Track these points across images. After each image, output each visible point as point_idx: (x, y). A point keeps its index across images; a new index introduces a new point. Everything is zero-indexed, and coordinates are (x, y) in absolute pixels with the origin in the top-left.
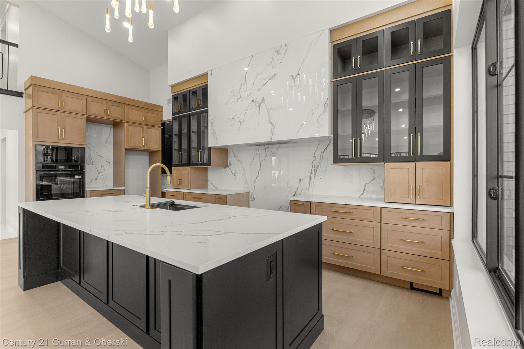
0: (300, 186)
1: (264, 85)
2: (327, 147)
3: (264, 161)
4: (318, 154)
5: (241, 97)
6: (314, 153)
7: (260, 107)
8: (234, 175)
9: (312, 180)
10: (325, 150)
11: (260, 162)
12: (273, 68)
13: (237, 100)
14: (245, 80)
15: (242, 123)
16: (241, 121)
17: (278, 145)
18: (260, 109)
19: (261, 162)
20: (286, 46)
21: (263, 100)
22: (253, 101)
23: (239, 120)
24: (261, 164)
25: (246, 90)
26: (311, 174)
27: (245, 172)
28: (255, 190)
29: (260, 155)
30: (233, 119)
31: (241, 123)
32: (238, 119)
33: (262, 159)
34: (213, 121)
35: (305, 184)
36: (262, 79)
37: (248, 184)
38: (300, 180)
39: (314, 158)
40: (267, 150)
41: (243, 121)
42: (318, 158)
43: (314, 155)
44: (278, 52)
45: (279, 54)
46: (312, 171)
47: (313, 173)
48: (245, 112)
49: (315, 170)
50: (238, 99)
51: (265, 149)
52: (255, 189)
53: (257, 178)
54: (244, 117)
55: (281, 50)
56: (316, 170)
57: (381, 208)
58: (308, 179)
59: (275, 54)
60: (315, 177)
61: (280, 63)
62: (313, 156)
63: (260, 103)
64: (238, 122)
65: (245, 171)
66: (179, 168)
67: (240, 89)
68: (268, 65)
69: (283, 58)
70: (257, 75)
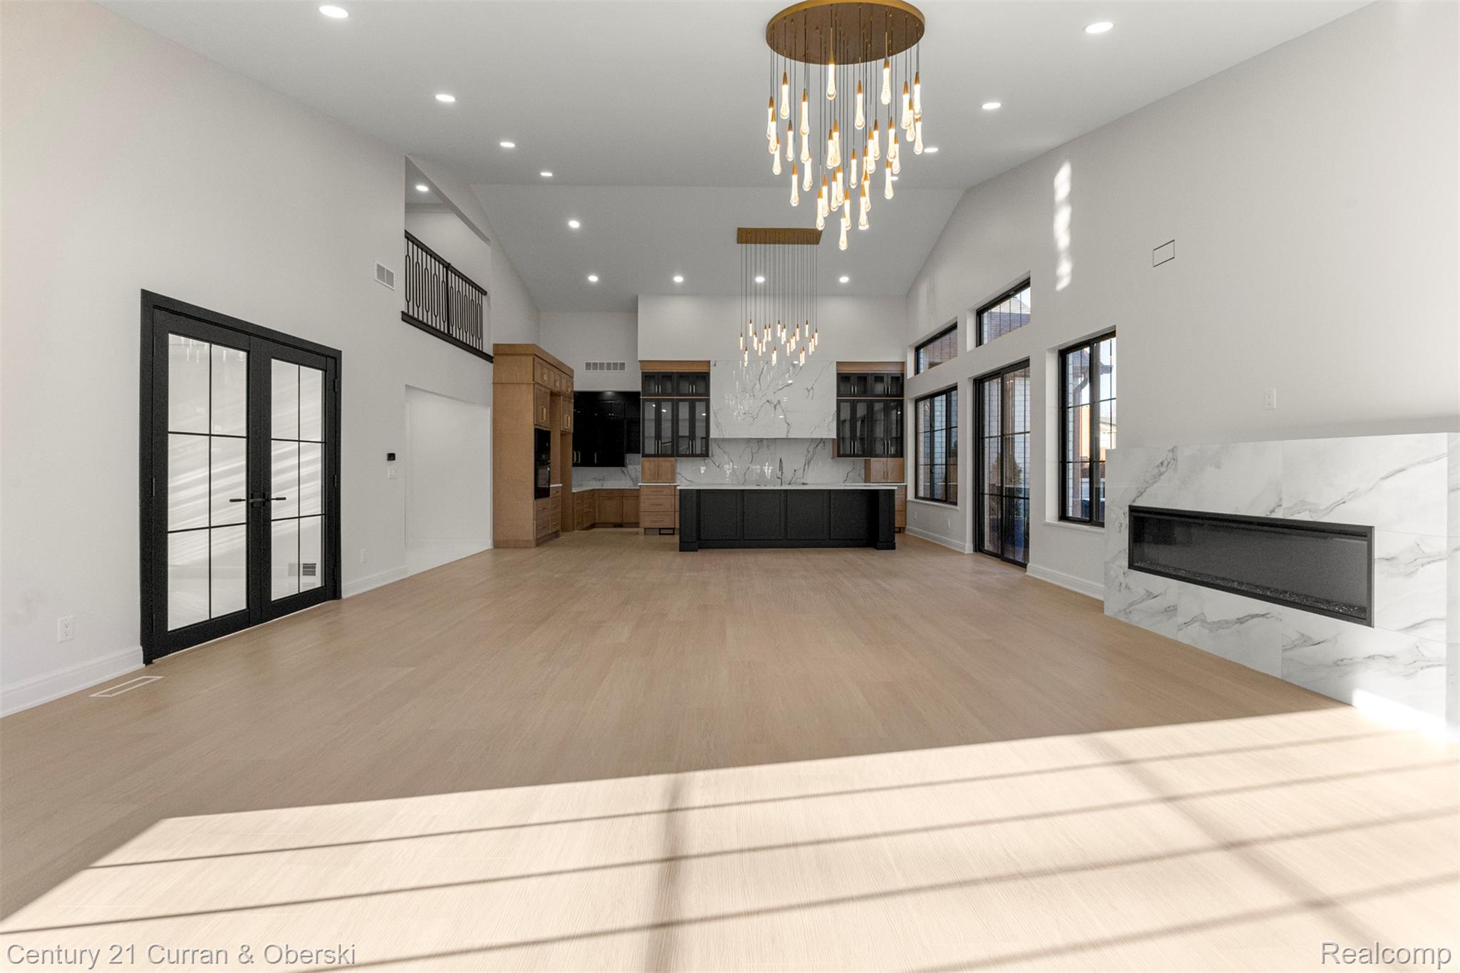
0: (795, 476)
1: (780, 390)
2: (819, 444)
3: (756, 454)
4: (811, 449)
5: (754, 395)
8: (719, 465)
9: (806, 470)
10: (817, 446)
12: (789, 377)
13: (749, 397)
14: (759, 381)
16: (755, 417)
18: (775, 409)
21: (779, 402)
22: (768, 401)
24: (752, 455)
25: (761, 389)
26: (805, 465)
27: (733, 464)
30: (744, 414)
32: (750, 415)
33: (754, 451)
34: (718, 412)
35: (800, 473)
36: (778, 384)
38: (795, 471)
39: (808, 452)
42: (811, 451)
45: (794, 367)
46: (806, 463)
48: (759, 410)
51: (758, 445)
53: (747, 469)
54: (757, 414)
55: (797, 365)
56: (809, 463)
58: (802, 470)
60: (808, 468)
61: (796, 375)
63: (775, 403)
64: (751, 418)
66: (656, 459)
67: (753, 388)
68: (784, 373)
69: (799, 372)
70: (772, 380)
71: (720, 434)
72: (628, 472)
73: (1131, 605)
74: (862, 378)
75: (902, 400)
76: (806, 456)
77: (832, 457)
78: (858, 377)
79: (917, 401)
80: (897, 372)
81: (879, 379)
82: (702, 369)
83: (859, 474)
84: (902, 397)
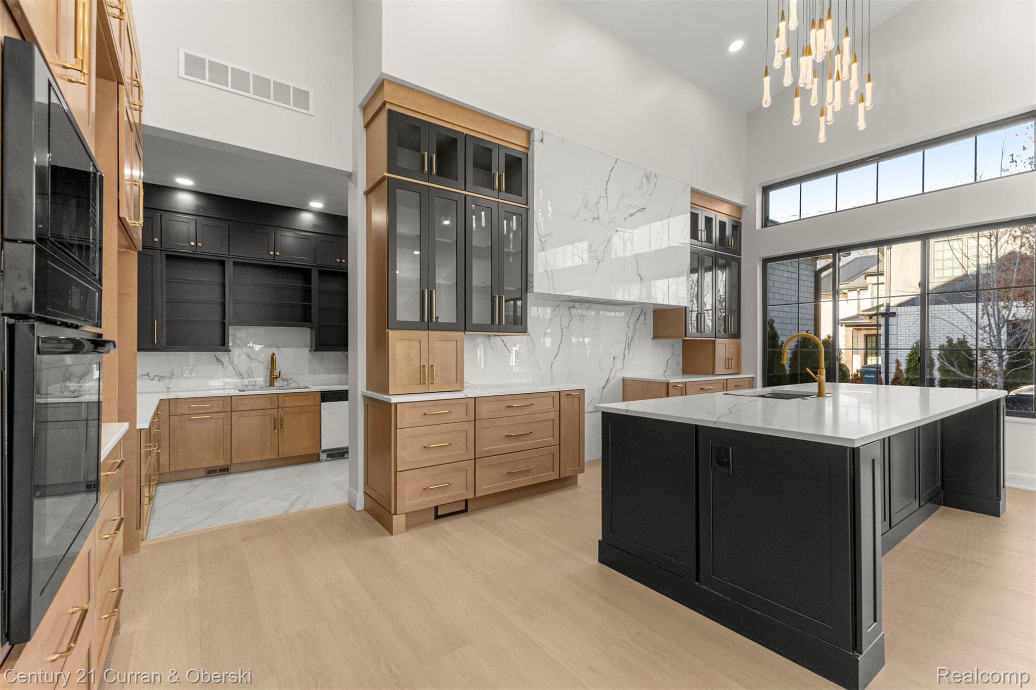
0: (614, 367)
1: (632, 215)
2: (639, 316)
3: (568, 328)
5: (599, 218)
6: (628, 323)
9: (626, 357)
10: (638, 320)
11: (562, 329)
12: (642, 197)
13: (592, 220)
14: (606, 193)
15: (601, 263)
16: (600, 259)
17: (588, 305)
19: (564, 330)
20: (655, 176)
23: (595, 256)
24: (562, 332)
25: (607, 210)
26: (625, 349)
27: (535, 347)
29: (561, 317)
30: (586, 250)
31: (599, 262)
33: (565, 324)
34: (546, 240)
35: (620, 363)
36: (629, 205)
37: (539, 369)
38: (614, 358)
39: (628, 329)
40: (572, 310)
41: (602, 260)
42: (632, 328)
43: (628, 324)
44: (647, 178)
45: (648, 180)
46: (625, 346)
47: (627, 348)
48: (606, 247)
49: (629, 344)
50: (594, 219)
51: (569, 308)
52: (552, 377)
53: (555, 356)
54: (603, 253)
55: (651, 179)
57: (727, 380)
58: (622, 357)
59: (645, 180)
60: (629, 354)
61: (650, 195)
63: (626, 239)
64: (595, 259)
65: (534, 344)
66: (423, 334)
67: (598, 203)
68: (636, 188)
69: (653, 190)
70: (622, 195)
71: (549, 286)
72: (231, 363)
74: (709, 221)
75: (740, 259)
76: (627, 335)
77: (652, 337)
78: (706, 217)
79: (766, 261)
80: (737, 220)
81: (722, 225)
82: (515, 143)
83: (677, 362)
84: (740, 255)
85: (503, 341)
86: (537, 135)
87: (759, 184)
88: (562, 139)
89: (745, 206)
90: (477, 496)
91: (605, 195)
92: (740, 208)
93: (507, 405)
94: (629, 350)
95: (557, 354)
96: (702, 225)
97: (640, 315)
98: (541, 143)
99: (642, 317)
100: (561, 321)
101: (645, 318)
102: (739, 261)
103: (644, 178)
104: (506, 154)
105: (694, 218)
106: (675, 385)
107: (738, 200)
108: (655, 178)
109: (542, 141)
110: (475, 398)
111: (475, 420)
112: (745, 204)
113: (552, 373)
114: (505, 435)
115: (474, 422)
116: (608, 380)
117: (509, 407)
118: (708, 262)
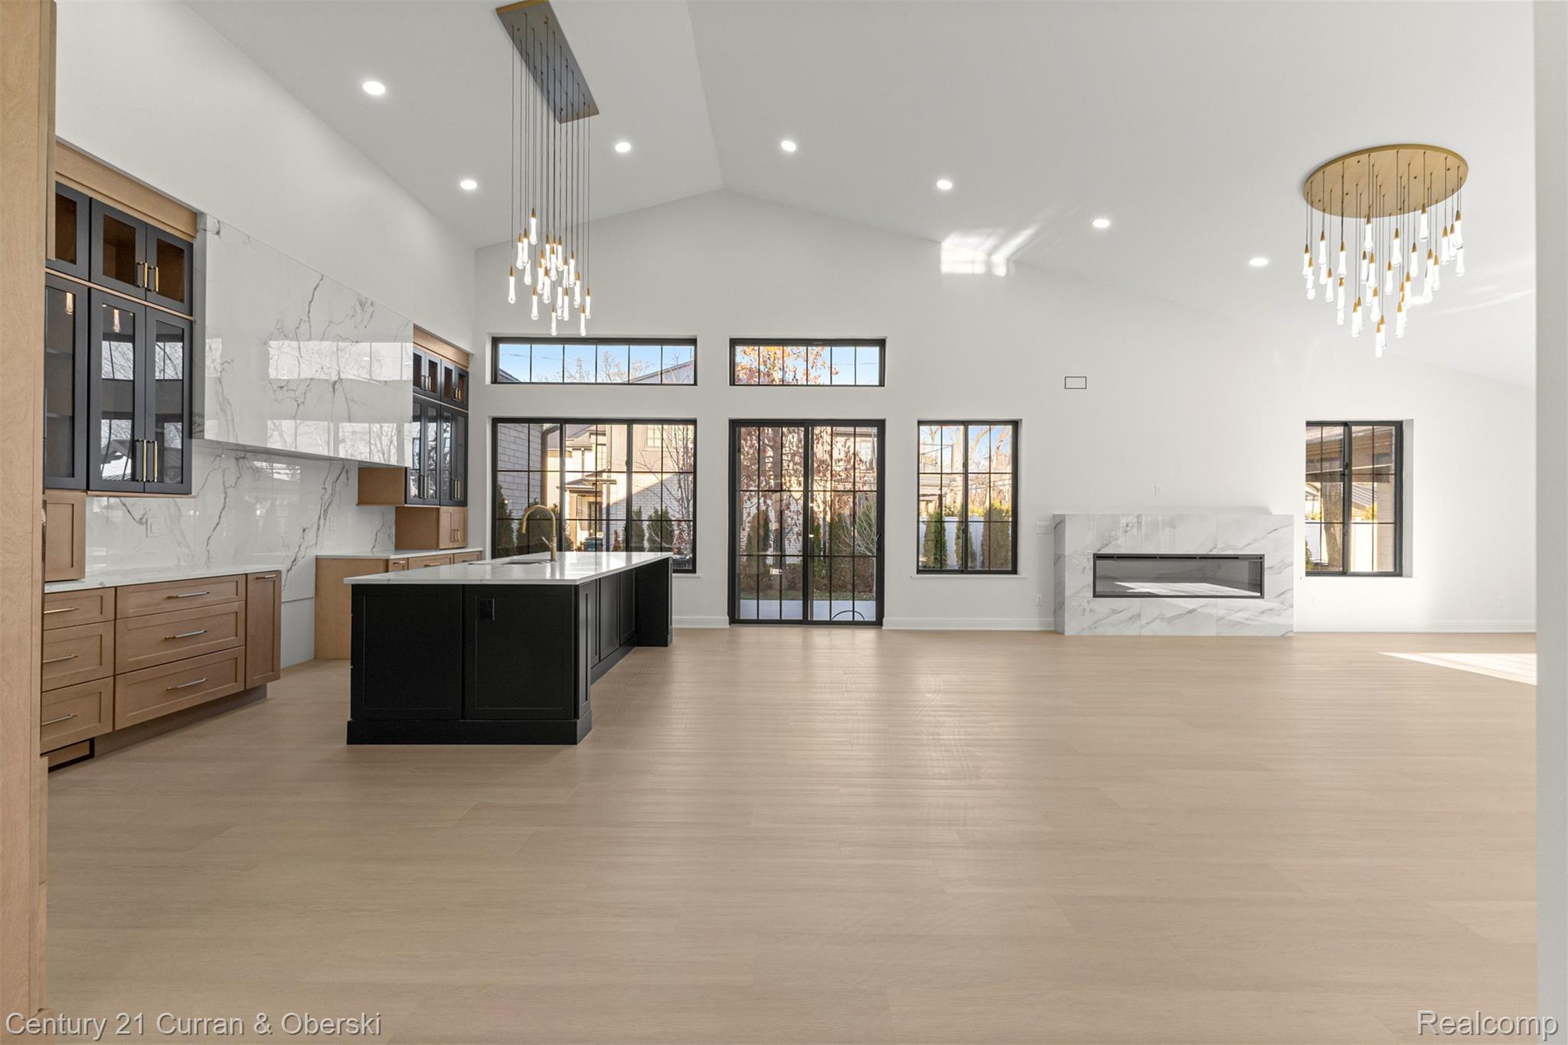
0: (304, 541)
1: (342, 349)
2: (340, 475)
3: (235, 487)
4: (329, 484)
5: (298, 347)
7: (334, 388)
8: (140, 522)
9: (321, 529)
10: (337, 479)
11: (225, 488)
12: (355, 327)
14: (309, 317)
15: (301, 407)
16: (301, 400)
17: (266, 456)
18: (334, 391)
19: (228, 490)
20: (372, 304)
21: (340, 377)
23: (293, 396)
24: (226, 493)
25: (310, 338)
26: (320, 518)
27: (181, 514)
28: (211, 560)
29: (224, 472)
30: (281, 387)
31: (298, 405)
32: (291, 394)
33: (231, 482)
35: (312, 535)
36: (338, 335)
37: (188, 547)
38: (304, 530)
39: (324, 491)
40: (241, 462)
41: (303, 403)
42: (329, 490)
43: (324, 484)
44: (362, 305)
45: (363, 309)
46: (320, 513)
47: (322, 516)
48: (308, 386)
49: (325, 511)
51: (237, 459)
52: (209, 558)
53: (215, 528)
54: (305, 393)
55: (366, 306)
57: (454, 554)
58: (315, 527)
59: (358, 307)
60: (325, 524)
61: (365, 327)
62: (322, 486)
63: (333, 379)
64: (293, 400)
65: (180, 510)
67: (298, 328)
68: (348, 315)
69: (369, 321)
70: (330, 322)
71: (228, 432)
73: (1096, 622)
74: (433, 365)
75: (467, 414)
76: (322, 499)
77: (357, 502)
78: (430, 361)
79: (496, 421)
80: (463, 368)
81: (448, 372)
82: (175, 226)
83: (389, 535)
84: (467, 410)
85: (125, 505)
86: (210, 224)
87: (488, 333)
88: (248, 237)
89: (473, 354)
90: (116, 729)
91: (307, 319)
92: (467, 356)
93: (167, 595)
94: (325, 519)
95: (217, 525)
96: (425, 370)
97: (341, 473)
98: (217, 236)
99: (343, 476)
100: (223, 477)
101: (348, 477)
102: (466, 417)
103: (358, 305)
104: (158, 239)
105: (417, 359)
106: (395, 561)
107: (465, 346)
108: (371, 307)
109: (218, 233)
110: (116, 588)
111: (115, 619)
112: (474, 353)
113: (208, 551)
114: (163, 637)
115: (113, 622)
116: (295, 560)
117: (169, 598)
118: (432, 412)
